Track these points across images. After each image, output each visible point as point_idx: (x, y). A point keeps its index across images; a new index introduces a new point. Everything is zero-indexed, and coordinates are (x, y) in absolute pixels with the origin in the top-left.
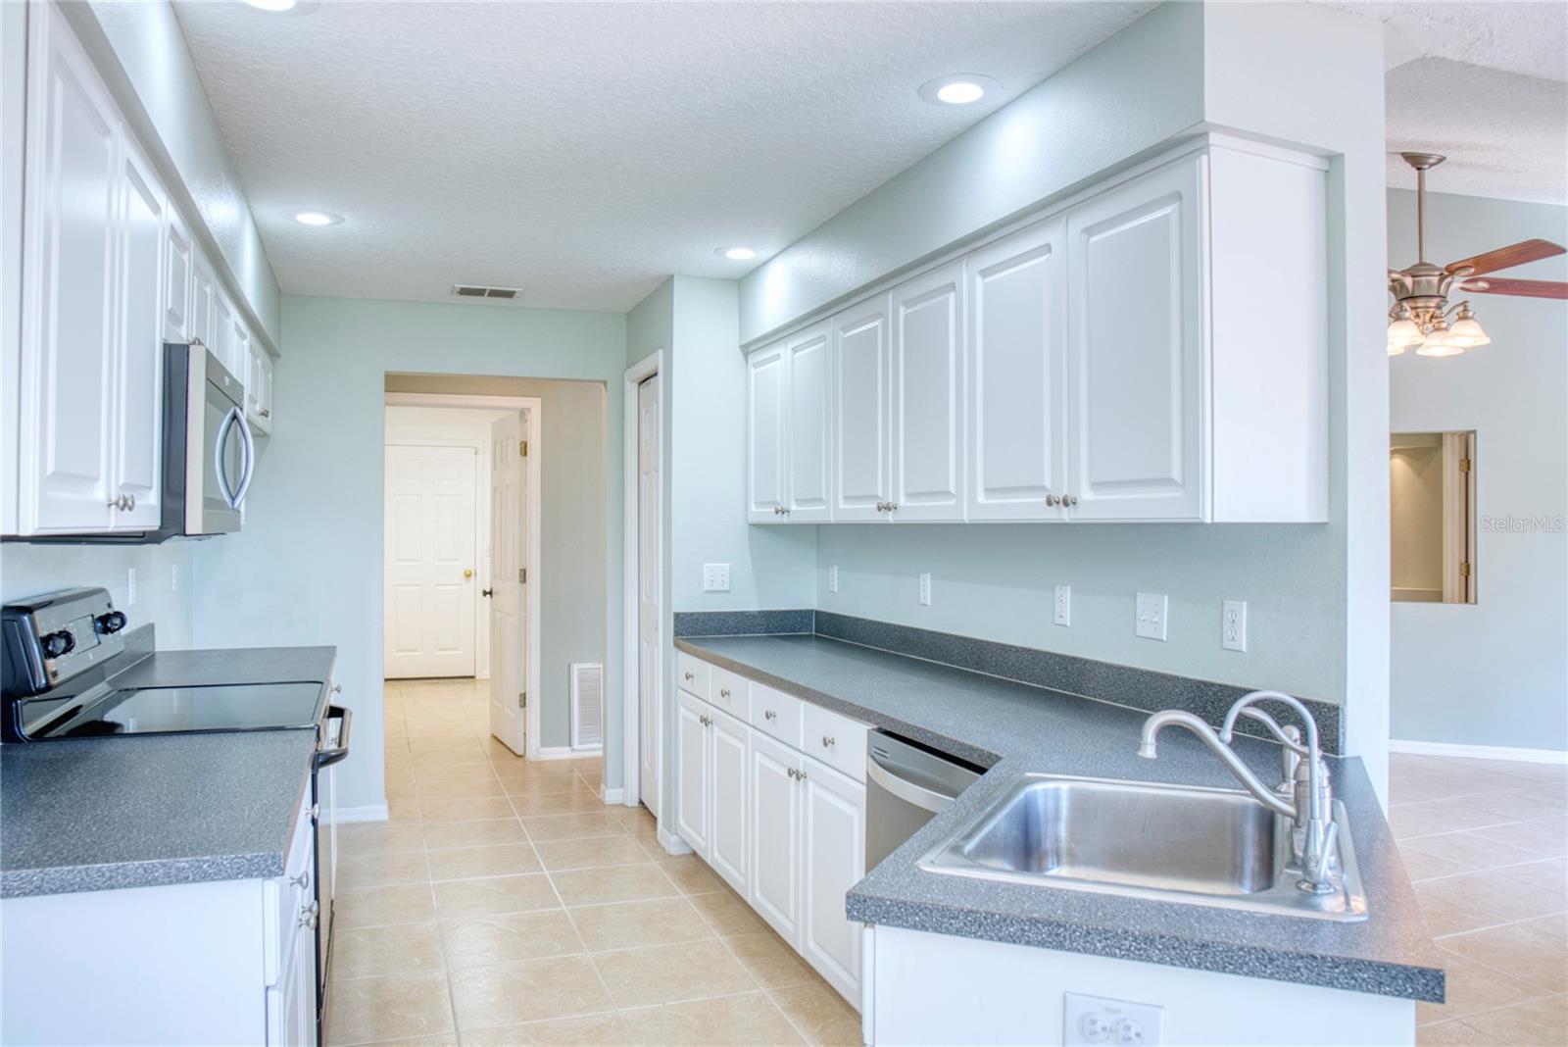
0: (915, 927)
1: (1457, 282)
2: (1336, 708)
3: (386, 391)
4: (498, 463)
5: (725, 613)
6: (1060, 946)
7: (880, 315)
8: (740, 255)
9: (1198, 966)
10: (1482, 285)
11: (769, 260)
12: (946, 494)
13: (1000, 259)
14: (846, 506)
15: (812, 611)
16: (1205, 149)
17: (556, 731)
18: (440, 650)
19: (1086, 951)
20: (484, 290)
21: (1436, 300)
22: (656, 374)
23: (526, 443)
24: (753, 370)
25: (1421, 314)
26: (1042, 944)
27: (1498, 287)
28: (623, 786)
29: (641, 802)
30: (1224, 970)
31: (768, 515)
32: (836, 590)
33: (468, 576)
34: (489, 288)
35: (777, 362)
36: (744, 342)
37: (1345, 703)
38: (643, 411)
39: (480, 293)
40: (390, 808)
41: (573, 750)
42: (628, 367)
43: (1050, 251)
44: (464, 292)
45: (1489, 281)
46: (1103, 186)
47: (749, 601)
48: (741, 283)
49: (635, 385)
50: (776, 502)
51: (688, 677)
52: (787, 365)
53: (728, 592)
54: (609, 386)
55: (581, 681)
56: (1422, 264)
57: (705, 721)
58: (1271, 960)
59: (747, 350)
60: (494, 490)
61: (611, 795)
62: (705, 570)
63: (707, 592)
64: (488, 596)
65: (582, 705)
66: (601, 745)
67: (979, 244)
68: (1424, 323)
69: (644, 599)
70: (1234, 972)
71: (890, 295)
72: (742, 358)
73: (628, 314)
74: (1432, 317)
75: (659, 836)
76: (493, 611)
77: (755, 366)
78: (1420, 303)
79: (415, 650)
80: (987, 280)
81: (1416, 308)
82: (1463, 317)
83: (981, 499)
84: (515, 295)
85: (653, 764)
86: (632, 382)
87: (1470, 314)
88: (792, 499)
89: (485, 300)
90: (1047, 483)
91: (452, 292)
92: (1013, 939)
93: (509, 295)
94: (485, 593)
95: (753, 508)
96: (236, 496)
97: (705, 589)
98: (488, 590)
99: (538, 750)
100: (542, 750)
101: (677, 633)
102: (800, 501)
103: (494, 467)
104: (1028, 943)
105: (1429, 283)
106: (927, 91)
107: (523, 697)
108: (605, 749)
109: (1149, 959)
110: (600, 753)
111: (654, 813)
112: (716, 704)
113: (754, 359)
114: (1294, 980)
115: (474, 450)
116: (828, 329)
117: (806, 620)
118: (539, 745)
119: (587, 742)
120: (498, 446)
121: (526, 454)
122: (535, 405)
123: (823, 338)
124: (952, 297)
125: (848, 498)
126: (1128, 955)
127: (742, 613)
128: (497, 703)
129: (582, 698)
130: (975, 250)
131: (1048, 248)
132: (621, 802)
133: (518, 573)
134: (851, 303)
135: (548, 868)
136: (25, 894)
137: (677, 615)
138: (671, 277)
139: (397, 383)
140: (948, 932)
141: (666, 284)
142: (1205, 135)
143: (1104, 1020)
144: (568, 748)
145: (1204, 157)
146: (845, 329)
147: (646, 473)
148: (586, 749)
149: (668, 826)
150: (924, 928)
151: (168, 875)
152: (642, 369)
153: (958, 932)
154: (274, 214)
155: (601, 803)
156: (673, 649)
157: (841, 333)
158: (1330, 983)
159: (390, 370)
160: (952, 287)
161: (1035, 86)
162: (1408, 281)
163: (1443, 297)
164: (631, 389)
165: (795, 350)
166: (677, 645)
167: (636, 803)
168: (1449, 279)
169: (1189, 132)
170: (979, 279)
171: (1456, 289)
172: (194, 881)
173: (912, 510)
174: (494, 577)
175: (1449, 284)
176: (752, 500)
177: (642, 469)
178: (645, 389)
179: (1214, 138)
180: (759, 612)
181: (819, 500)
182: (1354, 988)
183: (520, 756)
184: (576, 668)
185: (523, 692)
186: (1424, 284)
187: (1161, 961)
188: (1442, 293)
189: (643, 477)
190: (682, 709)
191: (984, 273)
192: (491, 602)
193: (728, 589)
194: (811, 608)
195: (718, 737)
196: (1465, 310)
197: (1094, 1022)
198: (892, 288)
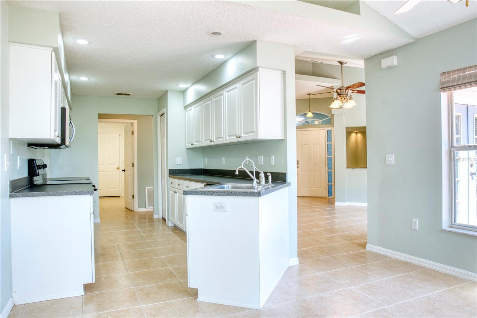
0: (193, 195)
1: (350, 91)
2: (285, 173)
3: (99, 118)
4: (126, 137)
5: (181, 169)
6: (213, 195)
7: (210, 100)
8: (182, 86)
9: (231, 196)
10: (356, 92)
11: (189, 87)
12: (222, 137)
13: (230, 89)
14: (205, 142)
15: (202, 169)
16: (258, 70)
17: (142, 204)
18: (110, 189)
19: (216, 195)
20: (123, 94)
21: (345, 95)
22: (164, 114)
23: (133, 132)
24: (187, 112)
25: (342, 98)
26: (210, 195)
27: (359, 92)
28: (158, 214)
29: (163, 218)
30: (234, 196)
31: (190, 146)
32: (207, 163)
33: (118, 169)
34: (124, 93)
35: (192, 111)
36: (185, 106)
37: (287, 172)
38: (162, 123)
39: (121, 94)
40: (101, 220)
41: (146, 209)
42: (158, 112)
43: (237, 88)
44: (118, 94)
45: (357, 91)
46: (245, 76)
47: (187, 167)
48: (183, 92)
49: (160, 116)
50: (191, 143)
51: (172, 183)
52: (193, 111)
53: (181, 164)
54: (153, 116)
55: (148, 191)
56: (342, 87)
57: (175, 192)
58: (240, 193)
59: (185, 107)
60: (125, 144)
61: (156, 216)
62: (176, 159)
63: (177, 164)
64: (124, 171)
65: (148, 198)
66: (153, 208)
67: (227, 86)
68: (343, 100)
69: (162, 167)
70: (235, 196)
71: (212, 96)
72: (184, 110)
73: (158, 99)
74: (345, 99)
75: (166, 223)
76: (125, 175)
77: (187, 111)
78: (342, 96)
79: (104, 189)
80: (228, 93)
81: (341, 97)
82: (351, 99)
83: (227, 138)
84: (130, 95)
85: (165, 208)
86: (159, 115)
87: (352, 98)
88: (195, 142)
89: (123, 96)
90: (237, 134)
91: (115, 94)
92: (206, 195)
93: (129, 95)
94: (123, 171)
95: (187, 145)
96: (71, 139)
97: (176, 163)
98: (124, 170)
99: (137, 209)
100: (138, 209)
101: (169, 174)
102: (196, 142)
103: (125, 138)
104: (208, 195)
105: (343, 91)
106: (213, 56)
107: (133, 196)
108: (154, 208)
109: (224, 195)
110: (153, 210)
111: (165, 219)
112: (178, 188)
113: (187, 109)
114: (243, 196)
115: (119, 135)
116: (201, 103)
117: (200, 171)
118: (137, 208)
119: (150, 207)
120: (126, 133)
121: (133, 134)
122: (135, 122)
123: (200, 105)
124: (222, 96)
125: (205, 140)
126: (222, 195)
127: (185, 169)
128: (126, 199)
129: (148, 196)
130: (226, 87)
131: (237, 87)
132: (158, 218)
133: (131, 164)
134: (205, 97)
135: (140, 229)
136: (53, 195)
137: (170, 170)
138: (167, 91)
139: (101, 116)
140: (198, 195)
141: (166, 93)
142: (258, 68)
143: (219, 206)
144: (145, 208)
145: (258, 72)
146: (204, 103)
147: (163, 137)
148: (149, 209)
149: (168, 220)
150: (194, 195)
151: (75, 193)
152: (161, 113)
153: (199, 195)
154: (75, 78)
155: (153, 218)
156: (168, 177)
157: (203, 104)
158: (247, 196)
159: (100, 113)
160: (222, 94)
161: (234, 56)
162: (339, 91)
163: (347, 94)
164: (159, 117)
165: (195, 108)
166: (169, 177)
167: (161, 218)
168: (347, 90)
169: (255, 68)
170: (226, 93)
171: (350, 93)
172: (79, 195)
173: (217, 142)
174: (125, 166)
175: (348, 92)
176: (187, 142)
177: (162, 137)
178: (162, 117)
179: (260, 69)
180: (189, 169)
181: (200, 141)
182: (250, 196)
183: (132, 211)
184: (147, 188)
185: (133, 194)
186: (342, 92)
187: (226, 195)
188: (346, 93)
189: (162, 138)
190: (171, 191)
191: (228, 92)
192: (124, 173)
193: (181, 163)
194: (201, 168)
195: (178, 195)
196: (351, 97)
197: (218, 206)
198: (213, 94)
